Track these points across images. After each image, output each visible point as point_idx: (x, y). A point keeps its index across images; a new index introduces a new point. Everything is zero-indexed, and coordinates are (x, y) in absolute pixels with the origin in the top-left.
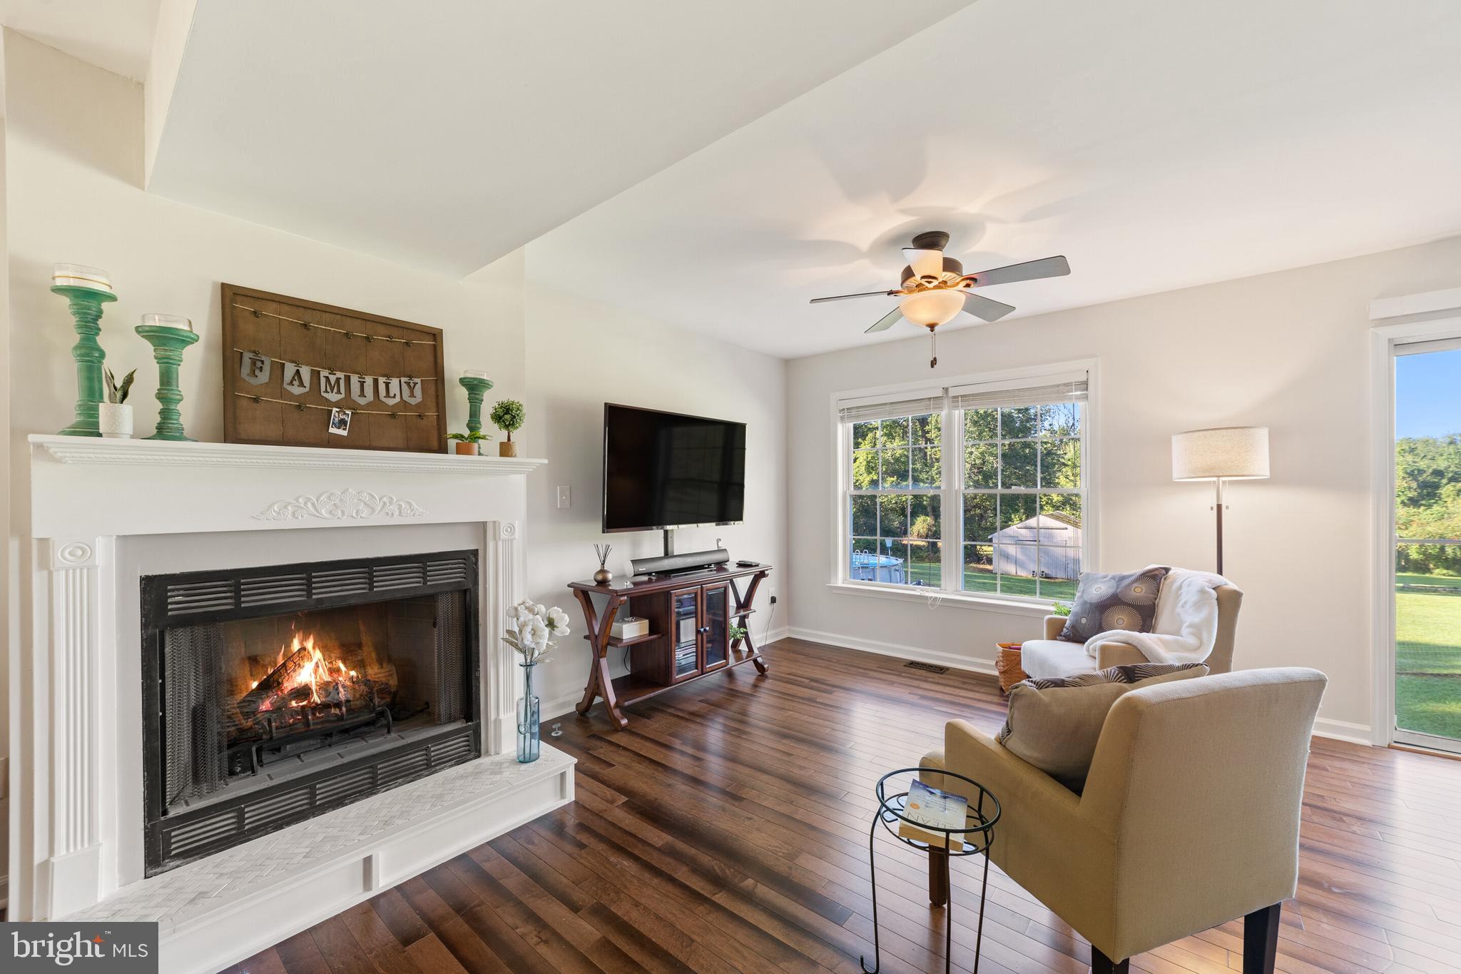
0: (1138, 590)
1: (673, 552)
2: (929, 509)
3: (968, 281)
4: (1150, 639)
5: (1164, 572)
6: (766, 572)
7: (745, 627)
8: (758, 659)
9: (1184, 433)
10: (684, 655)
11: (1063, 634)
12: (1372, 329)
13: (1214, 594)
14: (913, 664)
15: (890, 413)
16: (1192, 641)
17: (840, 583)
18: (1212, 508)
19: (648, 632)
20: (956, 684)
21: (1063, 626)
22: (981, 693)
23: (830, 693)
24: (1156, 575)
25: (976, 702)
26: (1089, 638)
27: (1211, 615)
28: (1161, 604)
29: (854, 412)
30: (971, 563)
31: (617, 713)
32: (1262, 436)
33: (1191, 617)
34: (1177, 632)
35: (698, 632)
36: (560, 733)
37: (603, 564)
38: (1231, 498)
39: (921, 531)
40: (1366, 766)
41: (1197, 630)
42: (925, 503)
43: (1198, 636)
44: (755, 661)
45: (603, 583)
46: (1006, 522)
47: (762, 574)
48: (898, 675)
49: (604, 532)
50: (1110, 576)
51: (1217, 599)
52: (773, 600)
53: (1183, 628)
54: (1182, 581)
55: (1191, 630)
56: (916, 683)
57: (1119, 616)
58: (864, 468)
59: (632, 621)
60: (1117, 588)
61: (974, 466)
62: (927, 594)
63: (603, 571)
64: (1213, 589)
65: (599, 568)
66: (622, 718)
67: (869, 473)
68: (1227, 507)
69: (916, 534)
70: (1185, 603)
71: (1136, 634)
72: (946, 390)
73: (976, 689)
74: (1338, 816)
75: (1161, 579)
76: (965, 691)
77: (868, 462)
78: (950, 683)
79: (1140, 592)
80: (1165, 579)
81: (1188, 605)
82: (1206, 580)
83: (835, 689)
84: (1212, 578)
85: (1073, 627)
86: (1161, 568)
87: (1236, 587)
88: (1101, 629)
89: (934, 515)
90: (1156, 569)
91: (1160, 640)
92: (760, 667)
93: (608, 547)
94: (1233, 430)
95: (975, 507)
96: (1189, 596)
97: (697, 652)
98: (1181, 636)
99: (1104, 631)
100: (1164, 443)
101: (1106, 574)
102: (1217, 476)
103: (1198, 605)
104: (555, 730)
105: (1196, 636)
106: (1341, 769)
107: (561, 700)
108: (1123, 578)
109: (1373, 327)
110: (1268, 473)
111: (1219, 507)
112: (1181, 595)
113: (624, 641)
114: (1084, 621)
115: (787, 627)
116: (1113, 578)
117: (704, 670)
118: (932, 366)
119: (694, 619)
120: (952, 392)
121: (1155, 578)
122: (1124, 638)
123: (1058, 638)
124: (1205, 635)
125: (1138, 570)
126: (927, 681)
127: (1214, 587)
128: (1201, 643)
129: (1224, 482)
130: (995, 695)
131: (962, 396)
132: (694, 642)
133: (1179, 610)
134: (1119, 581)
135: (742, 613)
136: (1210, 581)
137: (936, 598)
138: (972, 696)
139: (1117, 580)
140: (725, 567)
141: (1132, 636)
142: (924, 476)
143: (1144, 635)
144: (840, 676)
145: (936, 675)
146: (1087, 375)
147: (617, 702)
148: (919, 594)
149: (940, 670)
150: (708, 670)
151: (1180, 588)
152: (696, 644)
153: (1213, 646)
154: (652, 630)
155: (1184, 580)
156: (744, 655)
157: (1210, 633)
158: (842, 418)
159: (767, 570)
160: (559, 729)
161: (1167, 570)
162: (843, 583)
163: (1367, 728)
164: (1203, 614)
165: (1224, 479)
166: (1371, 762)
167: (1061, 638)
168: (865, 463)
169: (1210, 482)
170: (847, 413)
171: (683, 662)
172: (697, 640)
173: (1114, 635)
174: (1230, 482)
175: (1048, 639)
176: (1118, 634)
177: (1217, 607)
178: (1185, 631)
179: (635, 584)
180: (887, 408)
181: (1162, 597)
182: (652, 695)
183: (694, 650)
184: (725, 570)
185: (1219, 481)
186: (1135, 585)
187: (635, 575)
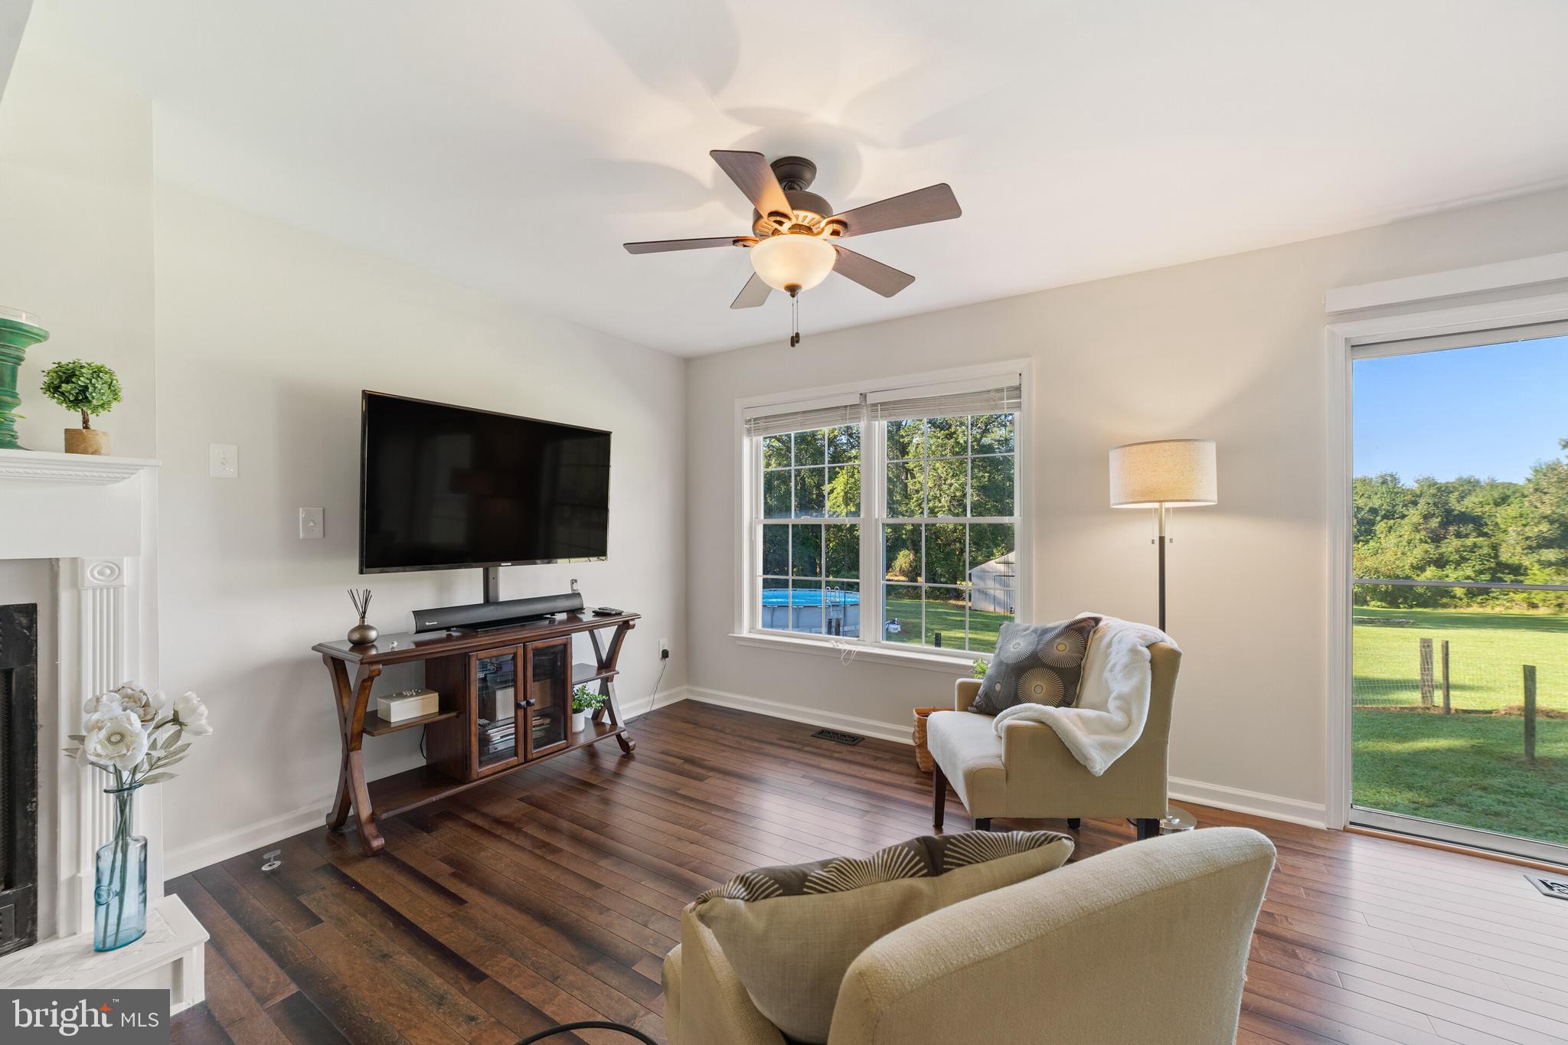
0: (1062, 647)
1: (497, 597)
2: (909, 543)
3: (836, 226)
4: (1068, 718)
5: (1093, 623)
6: (631, 623)
7: (608, 694)
8: (622, 734)
9: (1122, 447)
10: (502, 737)
11: (974, 703)
12: (1327, 326)
13: (1147, 652)
14: (825, 734)
15: (802, 424)
16: (1118, 718)
17: (745, 633)
18: (1153, 542)
19: (438, 710)
20: (866, 760)
21: (976, 694)
22: (894, 772)
23: (700, 779)
24: (1083, 627)
25: (880, 786)
26: (1001, 710)
27: (1142, 683)
28: (1088, 666)
29: (761, 424)
30: (950, 599)
31: (370, 830)
32: (1210, 450)
33: (1120, 686)
34: (1102, 706)
35: (517, 706)
36: (278, 863)
37: (363, 617)
38: (1174, 530)
39: (904, 566)
40: (1321, 861)
41: (1126, 704)
42: (904, 536)
43: (1127, 711)
44: (619, 736)
45: (361, 644)
46: (988, 557)
47: (625, 626)
48: (799, 750)
49: (361, 572)
50: (1031, 630)
51: (1150, 662)
52: (665, 654)
53: (1110, 700)
54: (1112, 635)
55: (1118, 703)
56: (817, 760)
57: (1038, 683)
58: (841, 499)
59: (412, 696)
60: (1038, 644)
61: (953, 498)
62: (841, 647)
63: (363, 627)
64: (1147, 647)
65: (356, 622)
66: (376, 837)
67: (847, 505)
68: (1171, 541)
69: (898, 569)
70: (1114, 665)
71: (1050, 709)
72: (864, 396)
73: (887, 767)
74: (1289, 947)
75: (1089, 632)
76: (872, 771)
77: (846, 493)
78: (859, 758)
79: (1063, 650)
80: (1094, 632)
81: (1118, 668)
82: (1139, 635)
83: (710, 774)
84: (1147, 633)
85: (986, 695)
86: (1089, 618)
87: (1175, 646)
88: (1016, 700)
89: (913, 549)
90: (1084, 620)
91: (1079, 716)
92: (623, 744)
93: (368, 593)
94: (1176, 443)
95: (955, 541)
96: (1118, 657)
97: (516, 733)
98: (1108, 711)
99: (1020, 703)
100: (1100, 463)
101: (1028, 625)
102: (1160, 501)
103: (1129, 669)
104: (269, 860)
105: (1124, 711)
106: (1293, 867)
107: (304, 810)
108: (1045, 631)
109: (1329, 324)
110: (1215, 498)
111: (1162, 540)
112: (1110, 653)
113: (392, 725)
114: (998, 687)
115: (686, 687)
116: (1035, 631)
117: (529, 757)
118: (793, 345)
119: (513, 689)
120: (871, 399)
121: (1083, 631)
122: (1035, 715)
123: (969, 708)
124: (1134, 711)
125: (1064, 622)
126: (830, 758)
127: (1149, 643)
128: (1130, 722)
129: (1168, 510)
130: (908, 775)
131: (882, 404)
132: (513, 720)
133: (1107, 674)
134: (1040, 636)
135: (604, 675)
136: (1143, 637)
137: (850, 652)
138: (879, 778)
139: (1038, 634)
140: (580, 616)
141: (1045, 713)
142: (903, 508)
143: (1062, 709)
144: (726, 754)
145: (843, 748)
146: (1020, 379)
147: (373, 814)
148: (831, 646)
149: (852, 740)
150: (534, 756)
151: (1110, 645)
152: (516, 722)
153: (1144, 726)
154: (444, 707)
155: (1113, 638)
156: (608, 727)
157: (1141, 712)
158: (749, 431)
159: (631, 620)
160: (276, 859)
161: (1097, 621)
162: (750, 632)
163: (1321, 807)
164: (1134, 681)
165: (1168, 505)
166: (1327, 854)
167: (972, 708)
168: (842, 494)
169: (1151, 509)
170: (756, 425)
171: (501, 747)
172: (516, 717)
173: (1026, 710)
174: (1177, 510)
175: (960, 710)
176: (1030, 709)
177: (1150, 672)
178: (1112, 704)
179: (418, 644)
180: (799, 418)
181: (1089, 657)
182: (434, 799)
183: (512, 730)
184: (580, 620)
185: (1161, 507)
186: (1058, 641)
187: (418, 632)
